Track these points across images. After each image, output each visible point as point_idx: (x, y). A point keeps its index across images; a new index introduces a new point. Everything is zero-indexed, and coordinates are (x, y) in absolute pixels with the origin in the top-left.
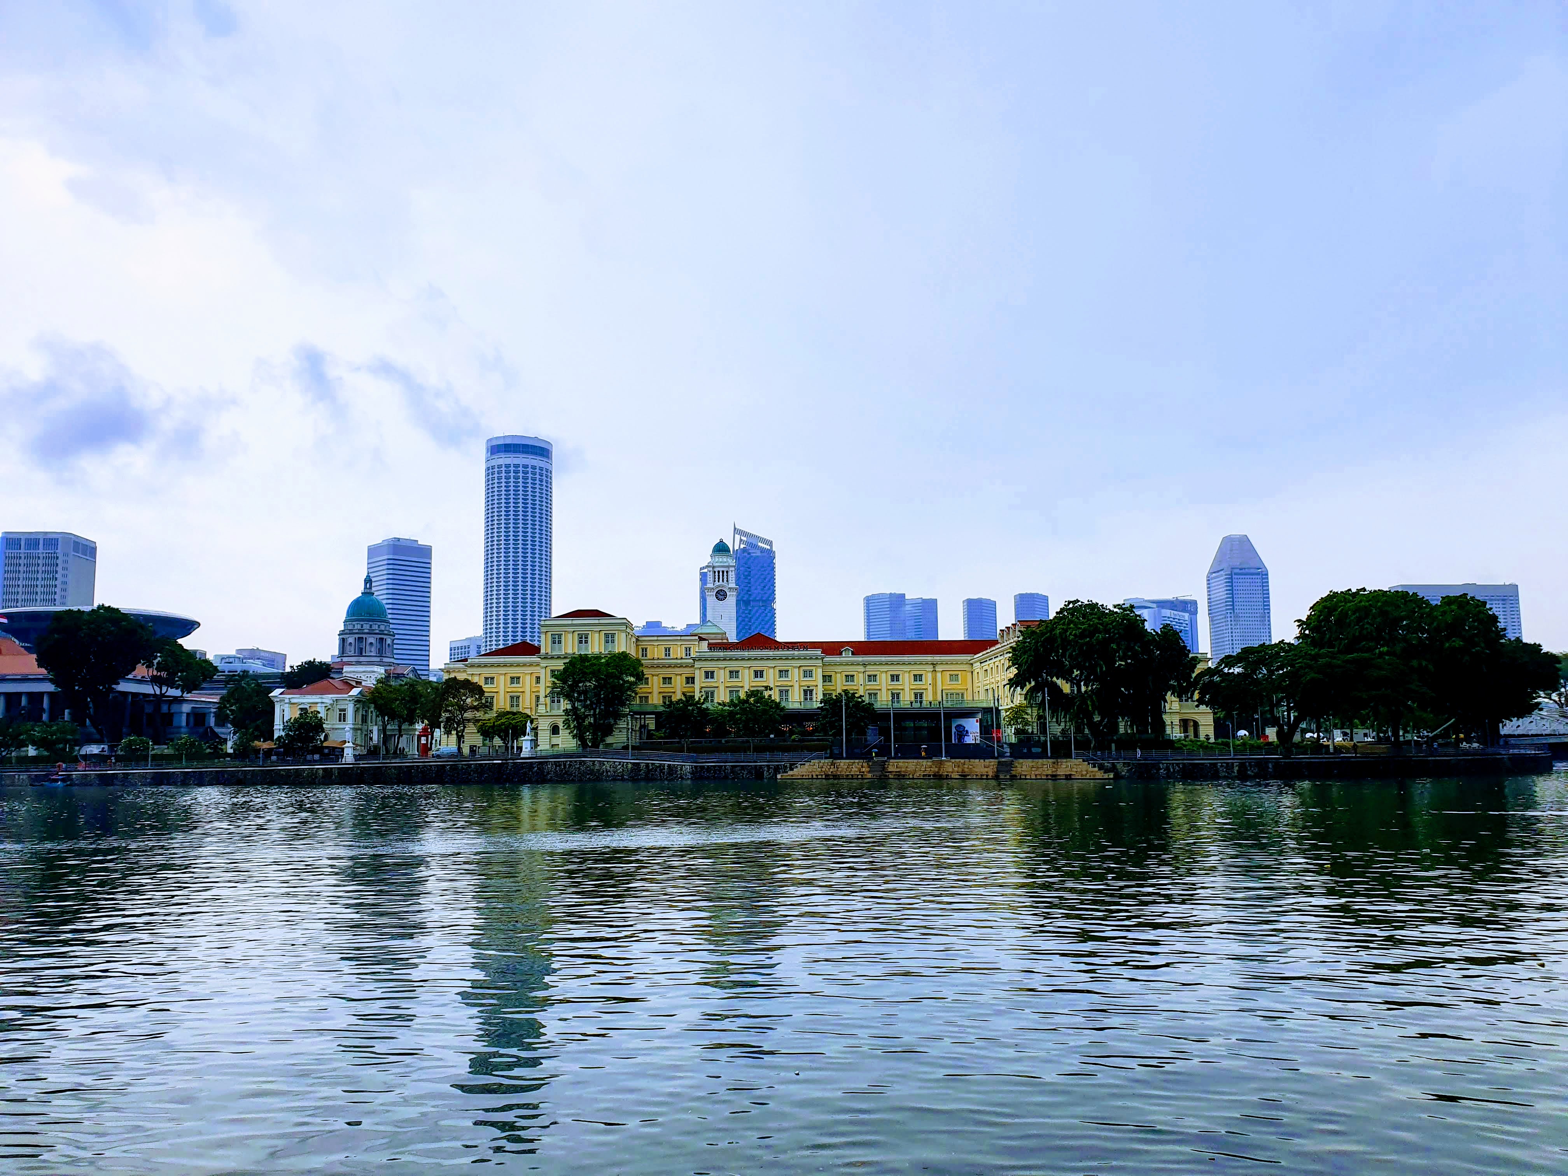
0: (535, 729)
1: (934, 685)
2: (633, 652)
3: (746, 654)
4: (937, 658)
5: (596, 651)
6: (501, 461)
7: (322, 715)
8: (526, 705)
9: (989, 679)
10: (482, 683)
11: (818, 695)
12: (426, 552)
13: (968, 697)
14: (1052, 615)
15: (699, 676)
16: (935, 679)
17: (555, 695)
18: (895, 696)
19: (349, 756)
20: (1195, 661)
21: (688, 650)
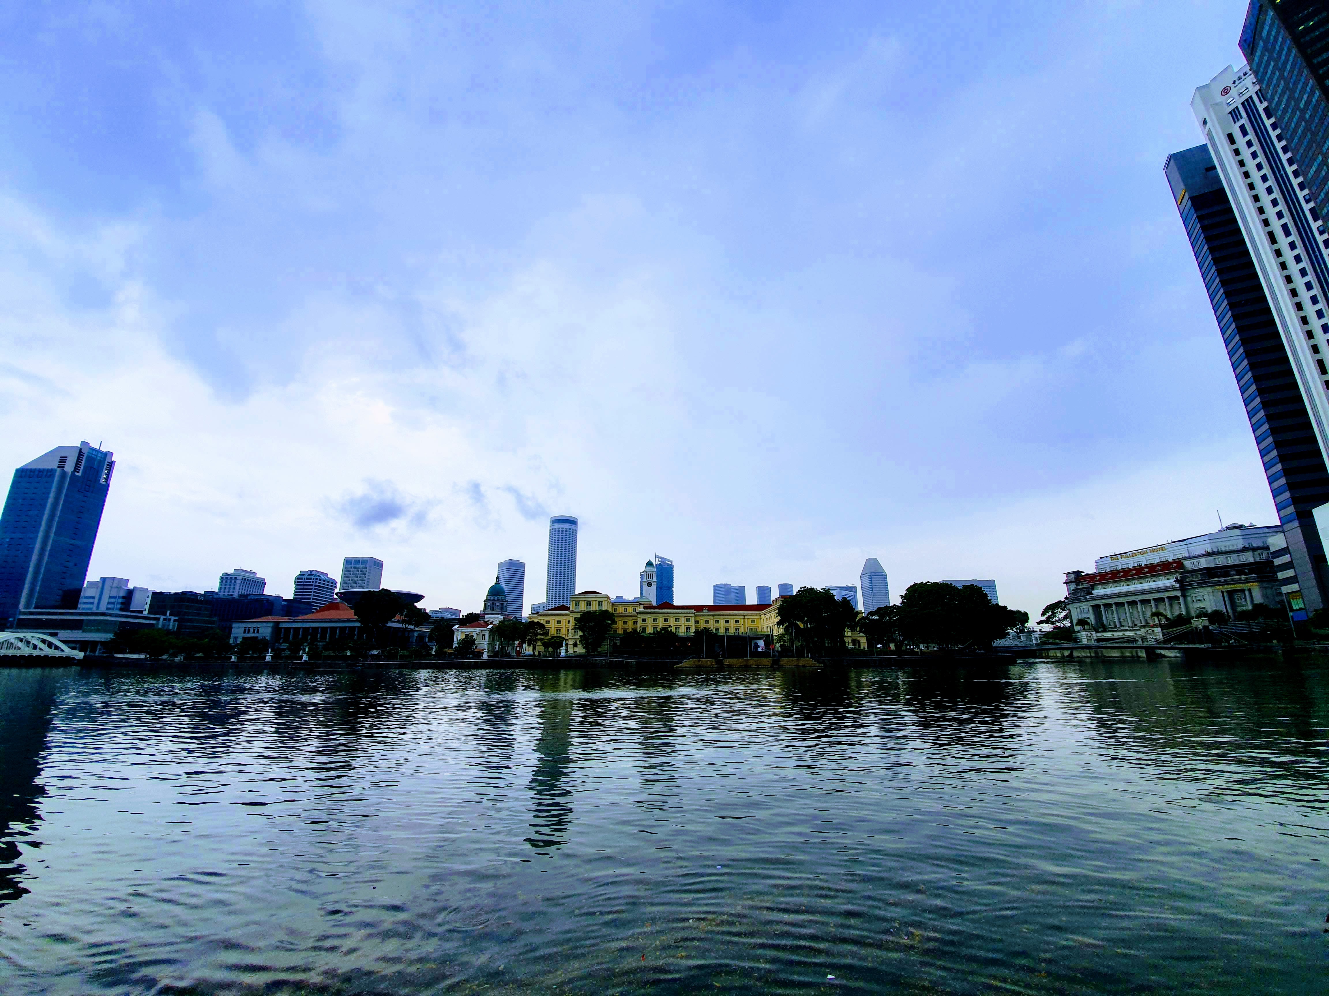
0: (567, 645)
1: (744, 624)
2: (610, 610)
3: (661, 611)
4: (746, 612)
5: (594, 609)
6: (556, 527)
7: (475, 637)
8: (563, 633)
9: (768, 622)
10: (544, 623)
11: (693, 630)
12: (523, 565)
13: (759, 630)
14: (795, 593)
15: (639, 621)
16: (744, 622)
17: (576, 629)
18: (727, 630)
19: (485, 656)
20: (858, 613)
21: (634, 609)
